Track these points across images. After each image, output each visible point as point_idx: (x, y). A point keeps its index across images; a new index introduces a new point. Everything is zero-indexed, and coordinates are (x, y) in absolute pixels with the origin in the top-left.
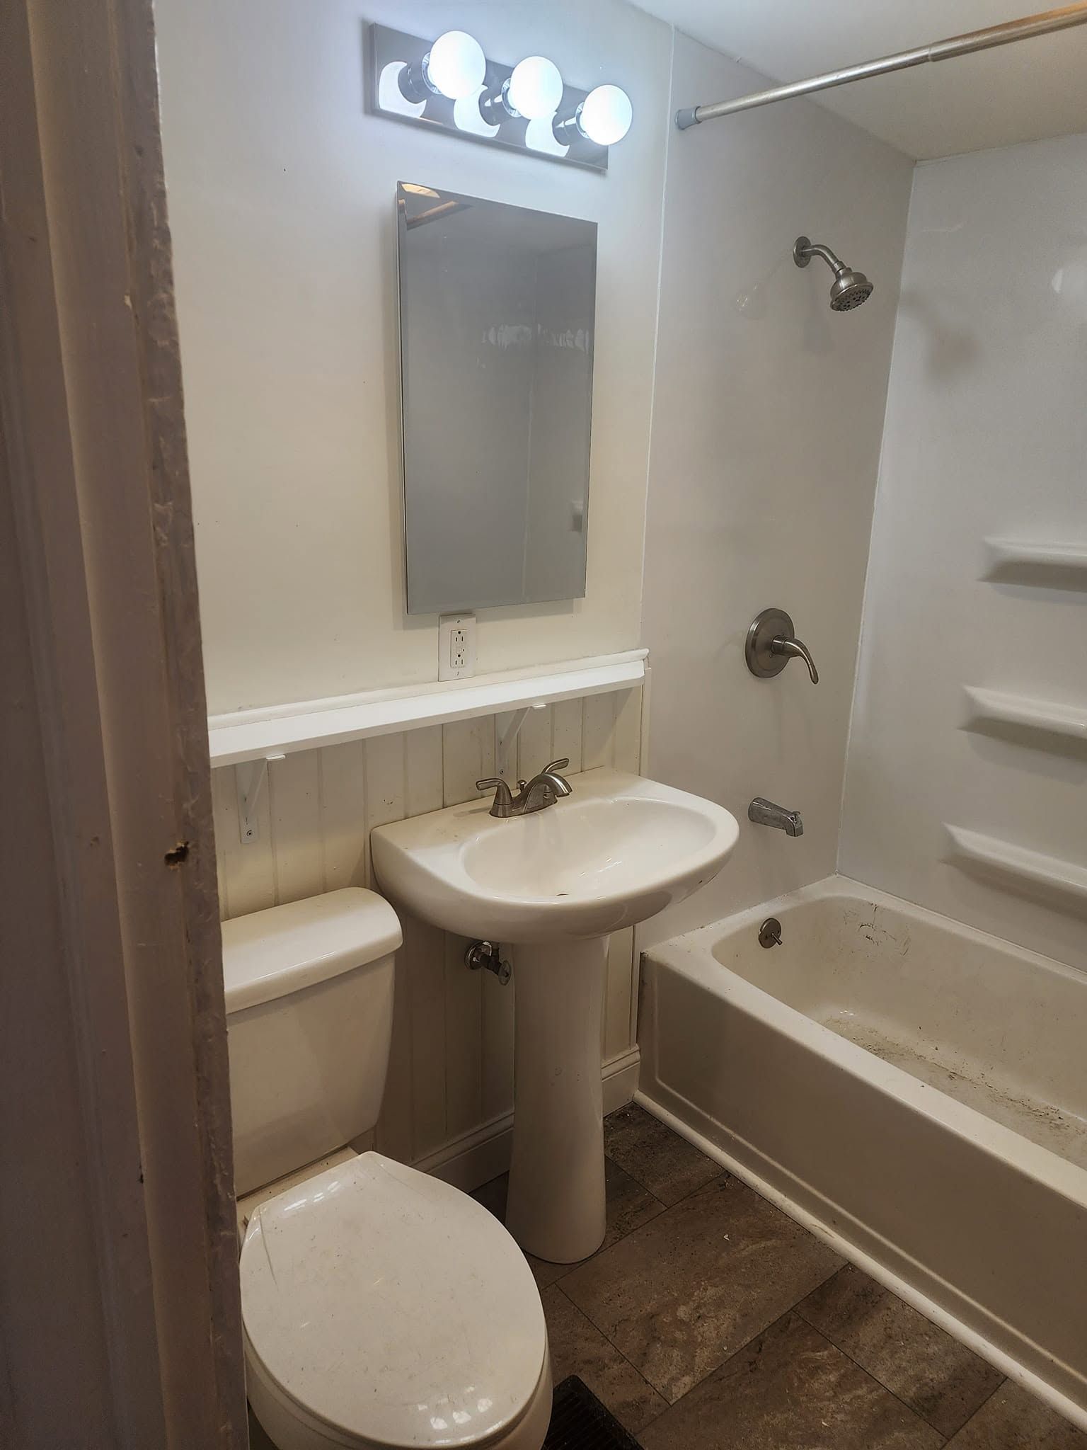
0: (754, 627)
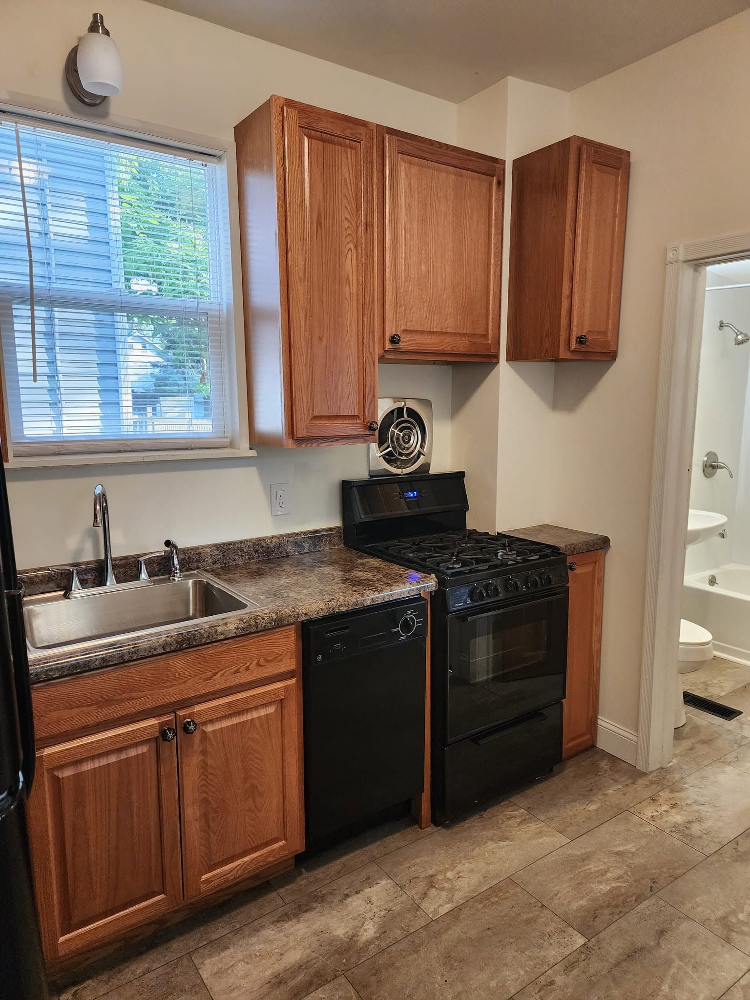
0: (705, 459)
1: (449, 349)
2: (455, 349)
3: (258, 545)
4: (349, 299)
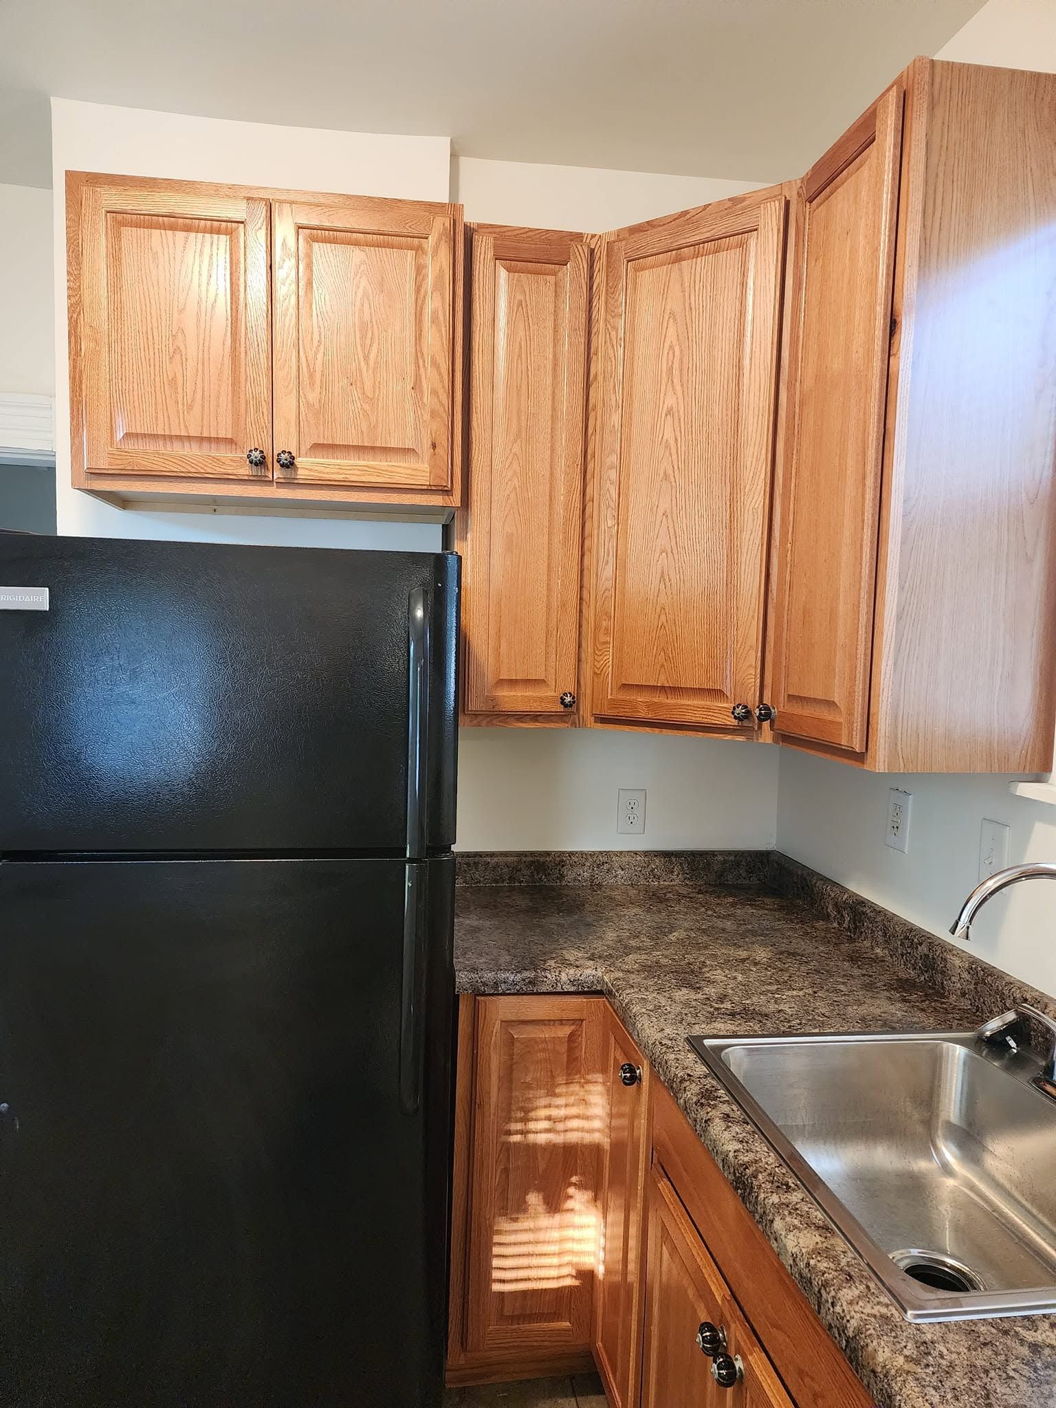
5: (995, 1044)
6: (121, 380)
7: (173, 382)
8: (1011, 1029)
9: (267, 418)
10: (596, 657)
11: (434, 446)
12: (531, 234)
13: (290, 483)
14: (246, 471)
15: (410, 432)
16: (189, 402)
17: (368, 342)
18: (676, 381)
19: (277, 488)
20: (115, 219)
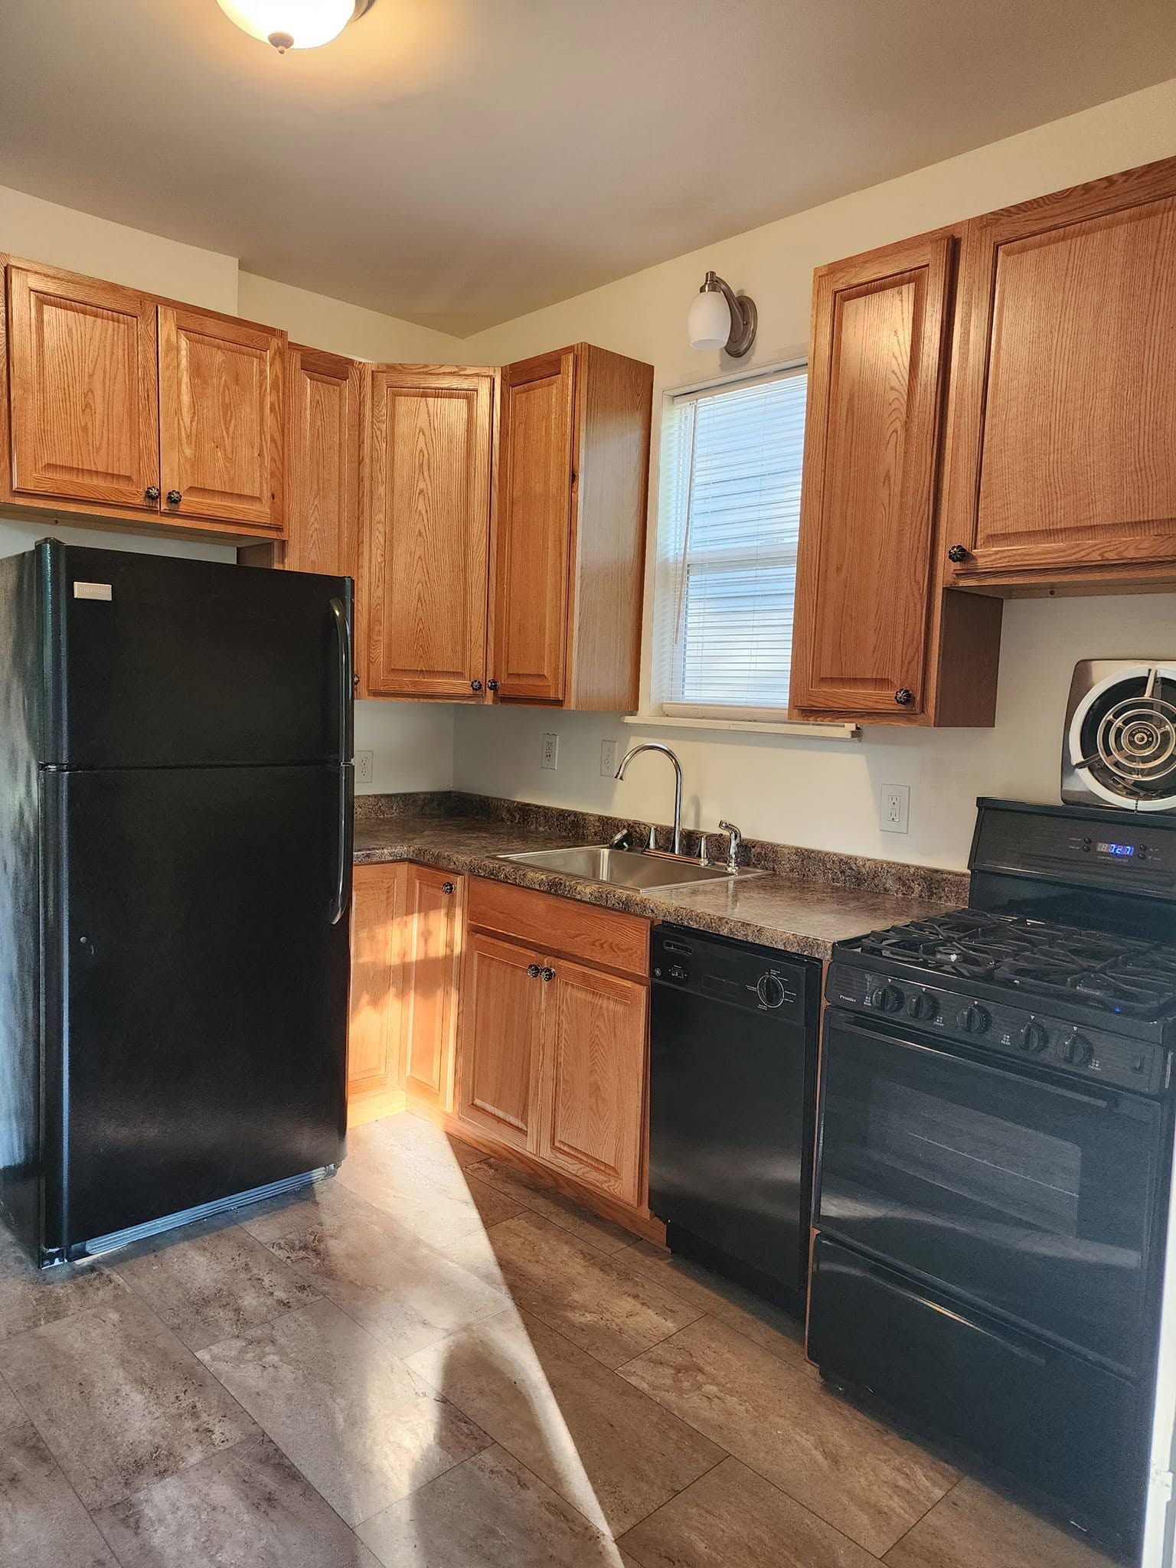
1: (1096, 556)
2: (1108, 555)
3: (846, 863)
4: (886, 505)
5: (619, 846)
6: (44, 421)
7: (85, 429)
8: (625, 838)
9: (156, 464)
10: (371, 651)
11: (273, 497)
12: (322, 354)
13: (172, 514)
14: (139, 501)
15: (257, 485)
16: (98, 445)
17: (229, 418)
18: (426, 474)
19: (161, 516)
20: (37, 297)
